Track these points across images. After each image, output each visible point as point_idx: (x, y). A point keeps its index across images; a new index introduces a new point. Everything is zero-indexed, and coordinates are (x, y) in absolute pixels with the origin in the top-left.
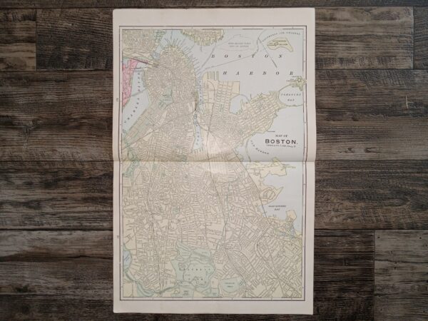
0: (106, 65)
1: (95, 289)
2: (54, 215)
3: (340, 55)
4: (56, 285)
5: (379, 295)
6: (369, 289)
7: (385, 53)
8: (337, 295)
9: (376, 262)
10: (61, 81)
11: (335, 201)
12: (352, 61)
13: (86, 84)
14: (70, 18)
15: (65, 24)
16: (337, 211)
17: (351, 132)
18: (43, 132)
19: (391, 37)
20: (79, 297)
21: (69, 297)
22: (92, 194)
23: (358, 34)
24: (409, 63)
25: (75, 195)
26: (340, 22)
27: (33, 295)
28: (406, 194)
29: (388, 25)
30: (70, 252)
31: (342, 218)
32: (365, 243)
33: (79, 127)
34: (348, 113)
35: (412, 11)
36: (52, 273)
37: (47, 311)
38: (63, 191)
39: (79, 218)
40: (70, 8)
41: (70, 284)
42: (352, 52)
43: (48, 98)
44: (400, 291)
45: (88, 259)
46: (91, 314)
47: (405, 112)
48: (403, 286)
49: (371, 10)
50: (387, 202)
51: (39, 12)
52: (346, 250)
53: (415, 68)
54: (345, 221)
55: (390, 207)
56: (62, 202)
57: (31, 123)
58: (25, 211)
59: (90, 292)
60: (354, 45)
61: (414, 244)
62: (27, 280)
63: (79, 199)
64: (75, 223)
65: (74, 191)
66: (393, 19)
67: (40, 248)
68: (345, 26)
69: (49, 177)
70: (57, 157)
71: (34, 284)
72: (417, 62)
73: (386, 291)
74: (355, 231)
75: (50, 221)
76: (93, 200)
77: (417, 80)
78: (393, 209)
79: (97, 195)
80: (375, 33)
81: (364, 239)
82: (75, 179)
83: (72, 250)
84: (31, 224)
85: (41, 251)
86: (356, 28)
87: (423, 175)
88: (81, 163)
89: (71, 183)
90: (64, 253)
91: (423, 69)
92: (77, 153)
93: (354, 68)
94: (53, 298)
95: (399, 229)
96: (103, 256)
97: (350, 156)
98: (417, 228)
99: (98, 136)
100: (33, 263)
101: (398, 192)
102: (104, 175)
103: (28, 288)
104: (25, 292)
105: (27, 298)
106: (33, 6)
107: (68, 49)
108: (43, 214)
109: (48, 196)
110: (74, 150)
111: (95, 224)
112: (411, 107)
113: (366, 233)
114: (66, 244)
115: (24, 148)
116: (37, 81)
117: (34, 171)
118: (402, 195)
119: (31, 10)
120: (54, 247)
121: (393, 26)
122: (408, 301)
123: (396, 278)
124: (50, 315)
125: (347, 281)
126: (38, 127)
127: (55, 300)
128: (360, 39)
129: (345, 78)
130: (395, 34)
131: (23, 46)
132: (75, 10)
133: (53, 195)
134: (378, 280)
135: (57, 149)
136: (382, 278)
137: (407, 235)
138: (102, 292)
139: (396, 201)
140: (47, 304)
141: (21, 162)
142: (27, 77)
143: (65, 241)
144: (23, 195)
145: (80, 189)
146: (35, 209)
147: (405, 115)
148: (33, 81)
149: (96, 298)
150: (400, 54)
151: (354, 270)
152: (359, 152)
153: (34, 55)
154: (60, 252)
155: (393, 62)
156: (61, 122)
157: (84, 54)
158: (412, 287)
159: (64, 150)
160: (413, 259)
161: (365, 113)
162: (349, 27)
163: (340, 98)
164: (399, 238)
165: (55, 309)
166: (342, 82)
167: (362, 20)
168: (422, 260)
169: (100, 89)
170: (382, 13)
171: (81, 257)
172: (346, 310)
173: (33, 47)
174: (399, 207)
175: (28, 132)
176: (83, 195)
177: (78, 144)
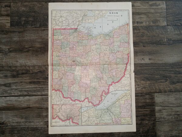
0: (40, 25)
1: (34, 122)
2: (17, 89)
3: (137, 20)
4: (17, 121)
5: (158, 122)
6: (153, 119)
7: (155, 19)
8: (140, 122)
9: (156, 107)
10: (21, 32)
11: (137, 81)
12: (142, 23)
13: (31, 33)
14: (25, 6)
15: (23, 9)
16: (139, 85)
17: (143, 52)
18: (12, 54)
19: (157, 13)
20: (27, 126)
21: (22, 126)
22: (34, 80)
23: (143, 12)
24: (165, 24)
25: (26, 81)
26: (136, 7)
27: (6, 126)
28: (166, 77)
29: (156, 8)
30: (23, 106)
31: (140, 88)
32: (151, 99)
33: (28, 51)
34: (141, 44)
35: (165, 3)
36: (15, 116)
37: (12, 133)
38: (21, 79)
39: (28, 91)
40: (25, 2)
41: (23, 120)
42: (142, 19)
43: (15, 39)
44: (167, 119)
45: (31, 109)
46: (32, 134)
47: (165, 43)
48: (168, 117)
49: (149, 2)
50: (159, 81)
51: (12, 4)
52: (143, 102)
53: (167, 25)
54: (142, 90)
55: (160, 83)
56: (20, 84)
57: (7, 50)
58: (4, 88)
59: (32, 124)
60: (142, 16)
61: (172, 99)
62: (4, 119)
63: (28, 82)
64: (26, 93)
65: (26, 79)
66: (157, 6)
67: (10, 105)
68: (138, 9)
69: (15, 73)
70: (18, 64)
71: (7, 121)
72: (168, 23)
73: (161, 120)
74: (146, 94)
75: (15, 93)
76: (34, 83)
77: (168, 30)
78: (162, 84)
79: (36, 80)
80: (151, 12)
81: (151, 97)
82: (26, 73)
83: (24, 105)
84: (6, 94)
85: (11, 106)
86: (143, 10)
87: (173, 69)
88: (29, 67)
89: (24, 75)
90: (21, 106)
91: (170, 26)
92: (27, 62)
93: (142, 25)
94: (15, 127)
95: (165, 92)
96: (38, 107)
97: (143, 62)
98: (172, 92)
99: (36, 55)
100: (7, 111)
101: (164, 77)
102: (39, 72)
103: (4, 123)
104: (3, 125)
105: (4, 127)
106: (9, 1)
107: (24, 19)
108: (12, 89)
109: (14, 81)
110: (26, 61)
111: (34, 93)
112: (167, 41)
113: (151, 94)
114: (21, 102)
115: (4, 61)
116: (11, 32)
117: (8, 70)
118: (165, 78)
119: (8, 3)
120: (16, 104)
121: (158, 9)
122: (170, 124)
123: (165, 114)
124: (14, 135)
125: (144, 116)
126: (10, 52)
127: (16, 128)
128: (145, 14)
129: (139, 30)
130: (159, 12)
131: (5, 18)
132: (27, 3)
133: (16, 81)
134: (157, 115)
135: (19, 61)
136: (159, 114)
137: (168, 95)
138: (38, 124)
139: (163, 80)
140: (13, 130)
141: (3, 67)
142: (6, 31)
143: (22, 101)
144: (3, 81)
145: (28, 78)
146: (8, 87)
147: (164, 44)
148: (8, 32)
149: (35, 127)
150: (161, 20)
151: (147, 111)
152: (146, 60)
153: (10, 21)
154: (19, 106)
155: (159, 23)
156: (21, 49)
157: (30, 21)
158: (172, 118)
159: (21, 61)
160: (171, 105)
161: (148, 44)
162: (140, 9)
163: (137, 38)
164: (165, 96)
165: (16, 132)
166: (138, 31)
167: (145, 6)
168: (175, 105)
169: (37, 35)
170: (153, 4)
171: (28, 108)
172: (144, 129)
173: (9, 18)
174: (164, 83)
175: (6, 54)
176: (30, 81)
177: (28, 58)
